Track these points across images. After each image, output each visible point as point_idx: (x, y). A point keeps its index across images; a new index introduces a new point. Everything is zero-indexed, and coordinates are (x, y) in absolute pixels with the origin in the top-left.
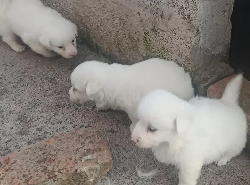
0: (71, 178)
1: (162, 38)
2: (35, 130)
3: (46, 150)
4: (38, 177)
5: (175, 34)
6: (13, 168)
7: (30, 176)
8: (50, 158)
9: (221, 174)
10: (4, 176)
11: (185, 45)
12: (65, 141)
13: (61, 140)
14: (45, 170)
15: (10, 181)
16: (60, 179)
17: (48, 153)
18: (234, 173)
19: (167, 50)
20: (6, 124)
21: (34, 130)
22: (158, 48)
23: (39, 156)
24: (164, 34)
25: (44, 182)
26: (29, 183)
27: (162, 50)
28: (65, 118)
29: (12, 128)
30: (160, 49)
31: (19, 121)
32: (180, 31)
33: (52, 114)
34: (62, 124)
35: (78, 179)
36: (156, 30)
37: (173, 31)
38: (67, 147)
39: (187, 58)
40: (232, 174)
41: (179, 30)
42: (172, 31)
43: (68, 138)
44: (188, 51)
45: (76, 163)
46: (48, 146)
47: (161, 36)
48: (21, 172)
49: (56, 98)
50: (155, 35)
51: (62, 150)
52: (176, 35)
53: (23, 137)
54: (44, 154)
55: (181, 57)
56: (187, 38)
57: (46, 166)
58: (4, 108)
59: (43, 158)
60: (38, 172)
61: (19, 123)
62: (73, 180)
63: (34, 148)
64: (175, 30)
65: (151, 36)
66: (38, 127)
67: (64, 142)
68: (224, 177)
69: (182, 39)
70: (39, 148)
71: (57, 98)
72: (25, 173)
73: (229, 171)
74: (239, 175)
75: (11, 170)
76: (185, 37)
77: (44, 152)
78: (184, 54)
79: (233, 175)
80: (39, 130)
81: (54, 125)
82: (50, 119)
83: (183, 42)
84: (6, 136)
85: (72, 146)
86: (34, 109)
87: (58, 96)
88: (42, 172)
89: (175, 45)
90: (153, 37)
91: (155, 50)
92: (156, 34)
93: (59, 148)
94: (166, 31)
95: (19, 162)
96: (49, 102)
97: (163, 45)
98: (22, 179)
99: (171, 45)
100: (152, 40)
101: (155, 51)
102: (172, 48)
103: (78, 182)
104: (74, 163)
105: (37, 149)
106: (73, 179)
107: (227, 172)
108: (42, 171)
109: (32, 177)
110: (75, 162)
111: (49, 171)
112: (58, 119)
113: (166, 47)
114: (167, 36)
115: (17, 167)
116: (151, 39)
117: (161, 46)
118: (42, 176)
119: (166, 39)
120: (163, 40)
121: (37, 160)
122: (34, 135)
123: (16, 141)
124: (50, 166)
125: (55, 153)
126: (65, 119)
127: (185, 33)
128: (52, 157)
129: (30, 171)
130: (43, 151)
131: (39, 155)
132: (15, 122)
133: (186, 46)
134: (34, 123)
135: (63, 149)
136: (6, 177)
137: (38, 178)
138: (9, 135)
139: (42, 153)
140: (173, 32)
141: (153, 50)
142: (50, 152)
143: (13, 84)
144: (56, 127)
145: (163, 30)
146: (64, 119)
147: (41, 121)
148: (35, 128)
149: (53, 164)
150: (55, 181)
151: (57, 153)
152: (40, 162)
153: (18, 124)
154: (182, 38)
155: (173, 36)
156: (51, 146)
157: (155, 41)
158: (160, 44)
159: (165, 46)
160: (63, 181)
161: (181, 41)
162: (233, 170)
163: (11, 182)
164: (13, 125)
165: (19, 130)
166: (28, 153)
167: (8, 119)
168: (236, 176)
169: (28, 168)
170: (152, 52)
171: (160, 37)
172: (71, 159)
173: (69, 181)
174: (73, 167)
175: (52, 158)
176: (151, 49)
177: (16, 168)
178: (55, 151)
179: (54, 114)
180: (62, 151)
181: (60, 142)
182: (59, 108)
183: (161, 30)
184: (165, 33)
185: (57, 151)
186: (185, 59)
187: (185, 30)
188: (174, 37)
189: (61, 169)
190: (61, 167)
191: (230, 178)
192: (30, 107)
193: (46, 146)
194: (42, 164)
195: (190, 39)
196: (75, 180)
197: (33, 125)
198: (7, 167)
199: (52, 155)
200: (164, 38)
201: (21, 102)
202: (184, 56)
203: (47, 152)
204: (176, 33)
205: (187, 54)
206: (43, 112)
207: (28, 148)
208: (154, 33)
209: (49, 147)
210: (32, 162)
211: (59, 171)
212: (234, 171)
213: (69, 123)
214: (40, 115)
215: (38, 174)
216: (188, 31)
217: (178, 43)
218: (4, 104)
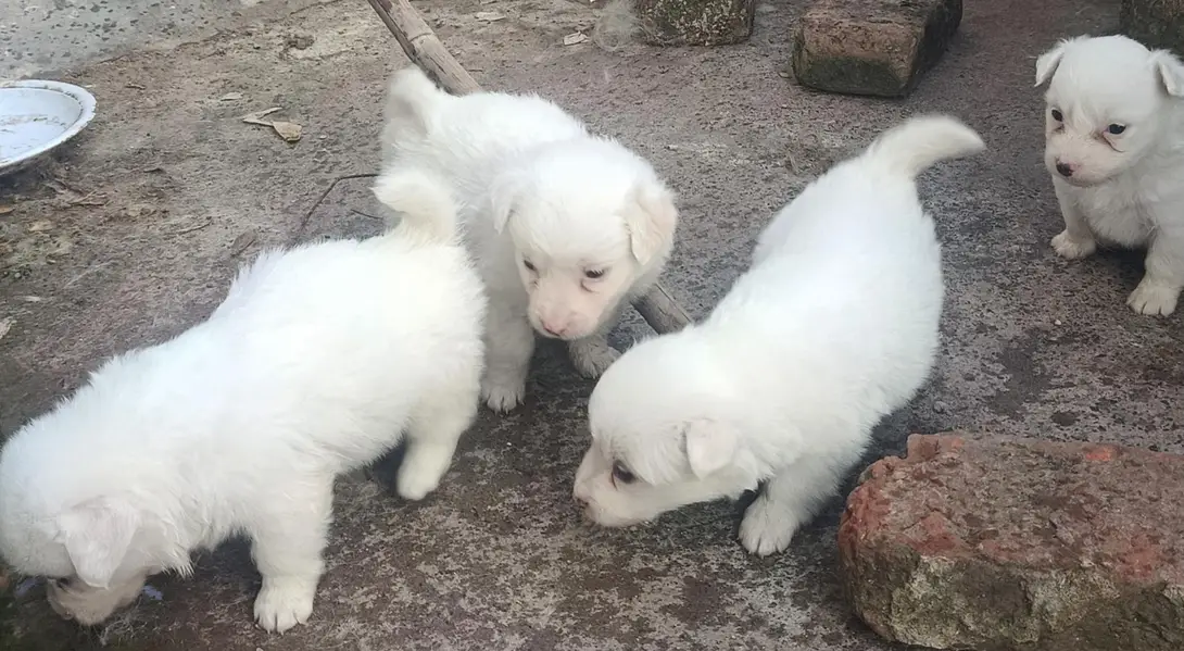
0: (1134, 606)
2: (1047, 417)
3: (1073, 475)
4: (1020, 543)
6: (943, 479)
7: (991, 528)
8: (1081, 505)
10: (906, 491)
12: (1153, 474)
13: (1139, 465)
14: (1049, 534)
15: (920, 513)
16: (1094, 587)
17: (1076, 485)
20: (956, 360)
21: (1044, 412)
23: (1041, 483)
25: (1032, 568)
26: (981, 546)
28: (1171, 420)
29: (972, 379)
31: (1002, 367)
33: (1124, 388)
34: (1152, 434)
35: (1157, 623)
38: (1155, 496)
43: (1166, 470)
45: (1172, 561)
46: (1085, 465)
48: (964, 504)
49: (1156, 343)
51: (1131, 497)
53: (1000, 419)
54: (1061, 482)
57: (1055, 521)
58: (965, 307)
59: (1052, 494)
60: (1020, 527)
61: (998, 372)
62: (1139, 617)
63: (1033, 452)
66: (1062, 408)
67: (1148, 478)
70: (1049, 457)
71: (1163, 344)
72: (977, 513)
75: (933, 481)
77: (1062, 479)
80: (1063, 420)
81: (1119, 427)
82: (1113, 402)
84: (944, 393)
85: (1173, 501)
86: (1066, 348)
87: (1167, 339)
88: (1035, 534)
93: (1120, 487)
95: (967, 470)
96: (1125, 347)
98: (958, 525)
103: (1152, 636)
104: (1163, 560)
105: (1041, 460)
106: (1141, 613)
108: (1036, 532)
109: (995, 533)
110: (1167, 558)
111: (1061, 540)
112: (1141, 414)
115: (957, 484)
118: (1033, 547)
121: (1031, 492)
122: (1038, 430)
123: (972, 421)
124: (1071, 529)
125: (1103, 496)
126: (1171, 423)
128: (1086, 503)
129: (995, 512)
130: (1061, 474)
131: (1042, 479)
132: (986, 363)
134: (1053, 393)
135: (1137, 496)
136: (910, 494)
137: (1017, 546)
138: (952, 394)
139: (1052, 477)
142: (1087, 485)
143: (1018, 247)
144: (1127, 437)
146: (1166, 423)
147: (1077, 396)
148: (1049, 409)
149: (1085, 526)
150: (1073, 588)
151: (1109, 499)
152: (1038, 501)
153: (993, 374)
156: (1093, 469)
160: (1101, 600)
163: (922, 518)
164: (976, 371)
165: (992, 392)
166: (1004, 458)
167: (965, 345)
169: (993, 502)
172: (1154, 540)
173: (1123, 613)
174: (1153, 568)
175: (1085, 507)
177: (953, 484)
178: (1104, 489)
179: (1134, 390)
180: (1130, 500)
181: (1131, 469)
182: (1158, 381)
185: (1113, 494)
189: (1107, 557)
190: (1109, 548)
192: (1054, 339)
193: (1076, 461)
194: (1044, 511)
196: (1145, 620)
197: (1047, 397)
198: (924, 467)
199: (1091, 500)
201: (1026, 311)
203: (1074, 482)
206: (1093, 369)
207: (1011, 443)
209: (1087, 470)
210: (1009, 490)
211: (1098, 559)
213: (1179, 442)
214: (1080, 374)
215: (1019, 535)
218: (968, 297)
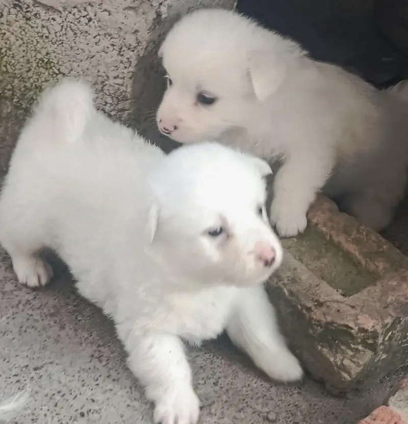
1: (45, 31)
5: (90, 20)
9: (210, 405)
11: (117, 52)
18: (245, 405)
19: (59, 70)
22: (28, 62)
24: (54, 20)
27: (42, 70)
30: (34, 65)
32: (105, 10)
36: (28, 7)
37: (85, 10)
39: (118, 93)
40: (241, 406)
41: (104, 7)
42: (79, 11)
44: (126, 71)
47: (43, 27)
50: (22, 22)
52: (91, 23)
55: (102, 90)
56: (126, 33)
64: (89, 8)
65: (9, 25)
68: (218, 413)
69: (110, 35)
73: (231, 399)
74: (259, 408)
76: (120, 28)
78: (111, 81)
79: (242, 409)
83: (113, 45)
89: (87, 52)
90: (15, 27)
91: (20, 69)
92: (28, 19)
94: (61, 9)
97: (47, 54)
99: (72, 53)
100: (13, 39)
101: (17, 72)
102: (75, 65)
107: (226, 401)
113: (55, 61)
114: (62, 26)
116: (8, 34)
117: (39, 56)
119: (58, 34)
120: (47, 37)
127: (119, 17)
133: (120, 58)
140: (85, 13)
141: (10, 70)
145: (52, 8)
154: (109, 30)
155: (80, 27)
157: (20, 42)
158: (36, 51)
159: (53, 55)
161: (105, 43)
162: (241, 397)
168: (250, 411)
170: (6, 76)
171: (40, 29)
176: (5, 66)
183: (44, 6)
184: (56, 16)
186: (112, 97)
187: (121, 9)
188: (86, 28)
191: (235, 418)
195: (133, 37)
200: (52, 32)
202: (111, 88)
204: (93, 17)
205: (119, 81)
208: (20, 15)
212: (244, 400)
216: (131, 12)
217: (96, 47)
